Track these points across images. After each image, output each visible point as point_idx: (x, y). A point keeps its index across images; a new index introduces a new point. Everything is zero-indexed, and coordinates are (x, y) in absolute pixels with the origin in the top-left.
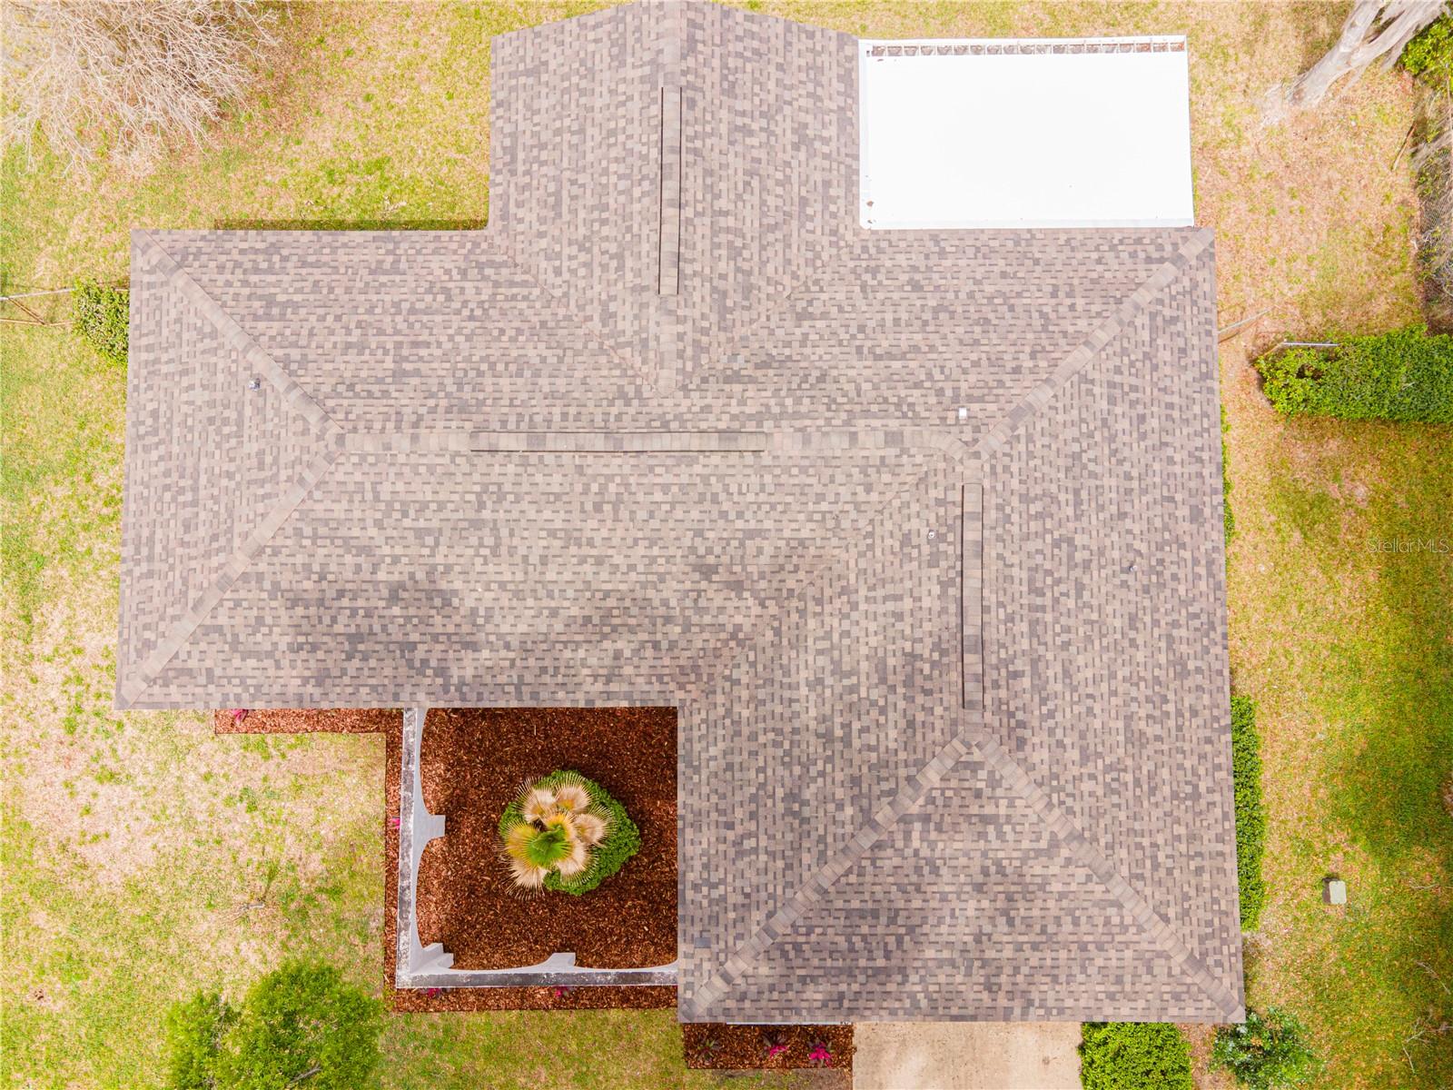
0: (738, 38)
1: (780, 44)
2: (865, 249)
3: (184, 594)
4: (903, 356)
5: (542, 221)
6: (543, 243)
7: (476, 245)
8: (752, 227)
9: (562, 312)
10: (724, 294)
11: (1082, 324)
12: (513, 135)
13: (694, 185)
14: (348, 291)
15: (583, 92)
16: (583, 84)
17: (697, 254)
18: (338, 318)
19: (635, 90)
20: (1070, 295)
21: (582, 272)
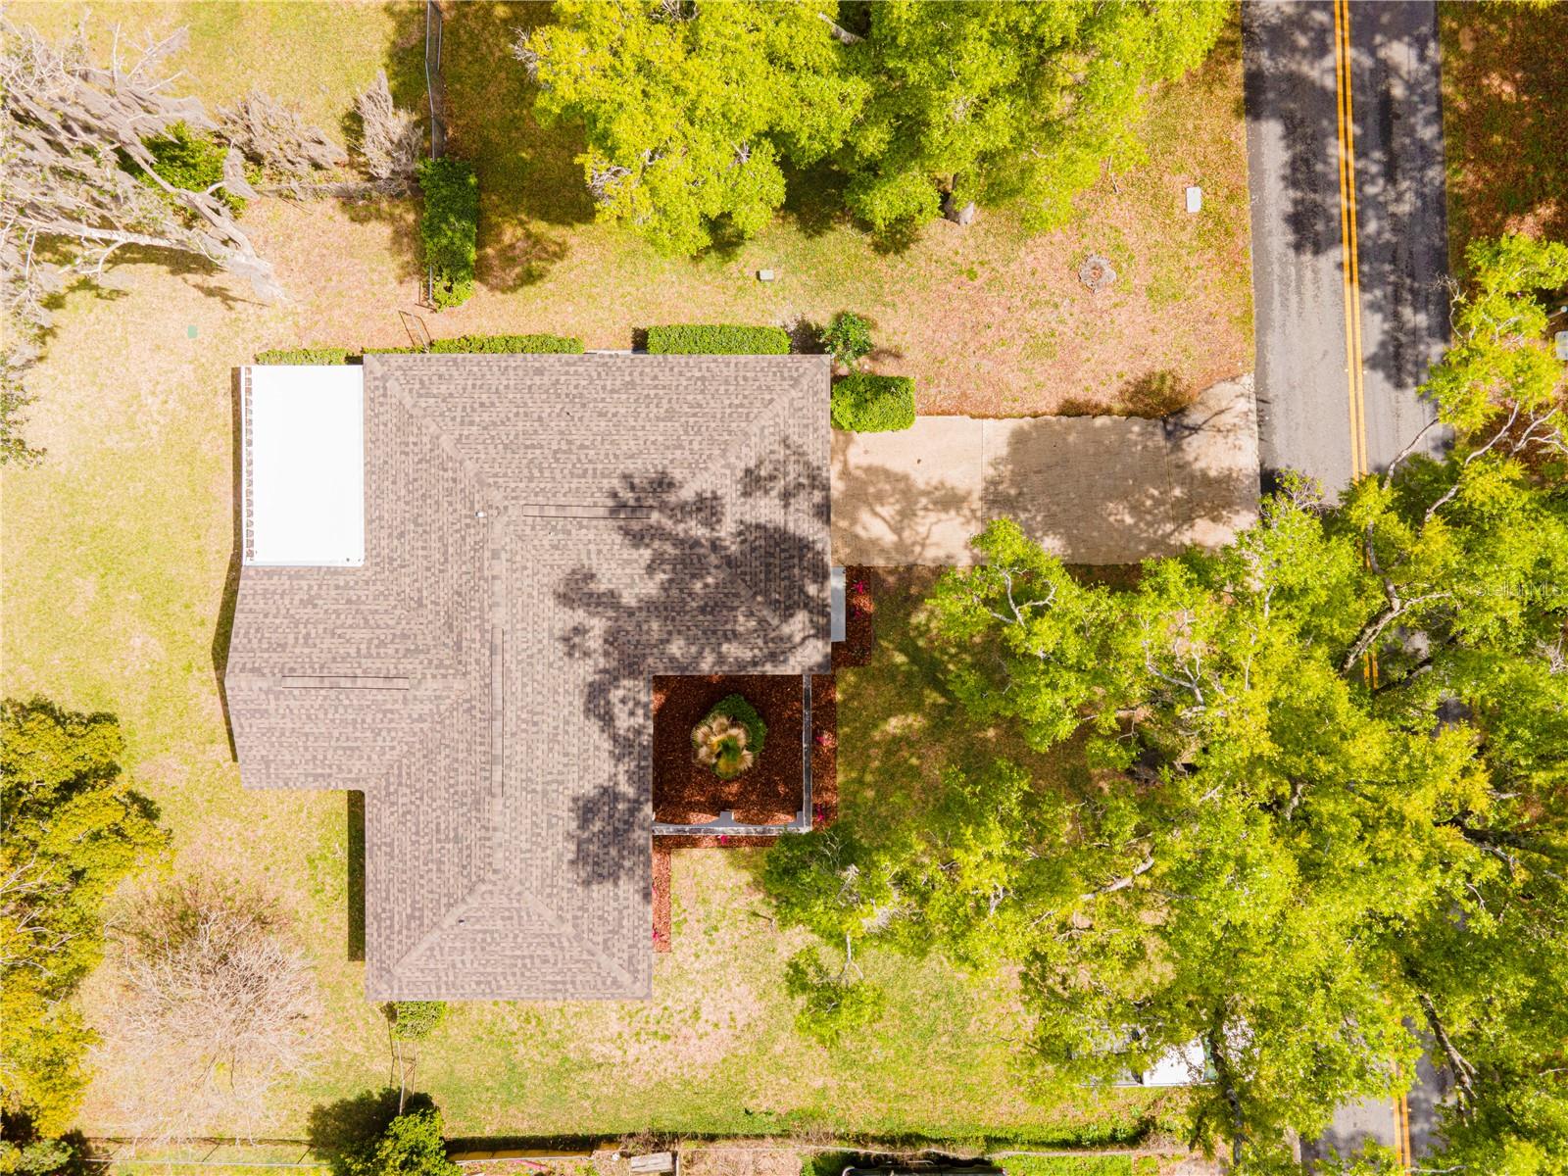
0: (250, 641)
1: (251, 616)
2: (377, 564)
3: (585, 962)
4: (446, 546)
5: (361, 758)
6: (375, 757)
7: (374, 797)
8: (366, 634)
9: (418, 746)
10: (408, 650)
11: (425, 439)
12: (307, 776)
13: (343, 669)
14: (404, 872)
15: (283, 734)
16: (277, 734)
17: (384, 667)
18: (422, 877)
19: (283, 703)
20: (407, 445)
21: (393, 734)
